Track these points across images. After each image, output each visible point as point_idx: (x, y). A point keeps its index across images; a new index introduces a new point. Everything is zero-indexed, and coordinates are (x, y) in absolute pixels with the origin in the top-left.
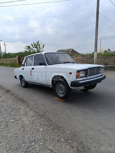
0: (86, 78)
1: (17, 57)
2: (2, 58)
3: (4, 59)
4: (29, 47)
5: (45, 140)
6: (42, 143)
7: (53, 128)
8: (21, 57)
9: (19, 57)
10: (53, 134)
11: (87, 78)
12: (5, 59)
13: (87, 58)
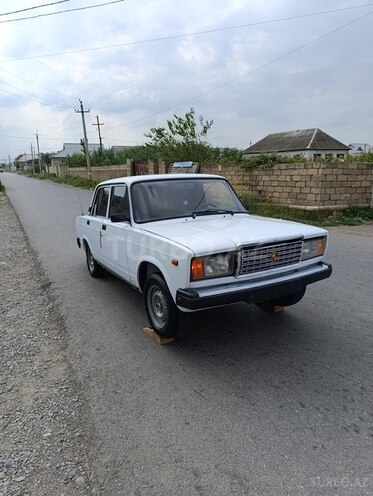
0: (232, 277)
1: (129, 162)
2: (89, 165)
3: (93, 168)
4: (159, 132)
5: (37, 471)
6: (22, 478)
7: (79, 436)
8: (139, 162)
9: (133, 164)
10: (67, 456)
11: (236, 280)
12: (97, 168)
13: (346, 172)
